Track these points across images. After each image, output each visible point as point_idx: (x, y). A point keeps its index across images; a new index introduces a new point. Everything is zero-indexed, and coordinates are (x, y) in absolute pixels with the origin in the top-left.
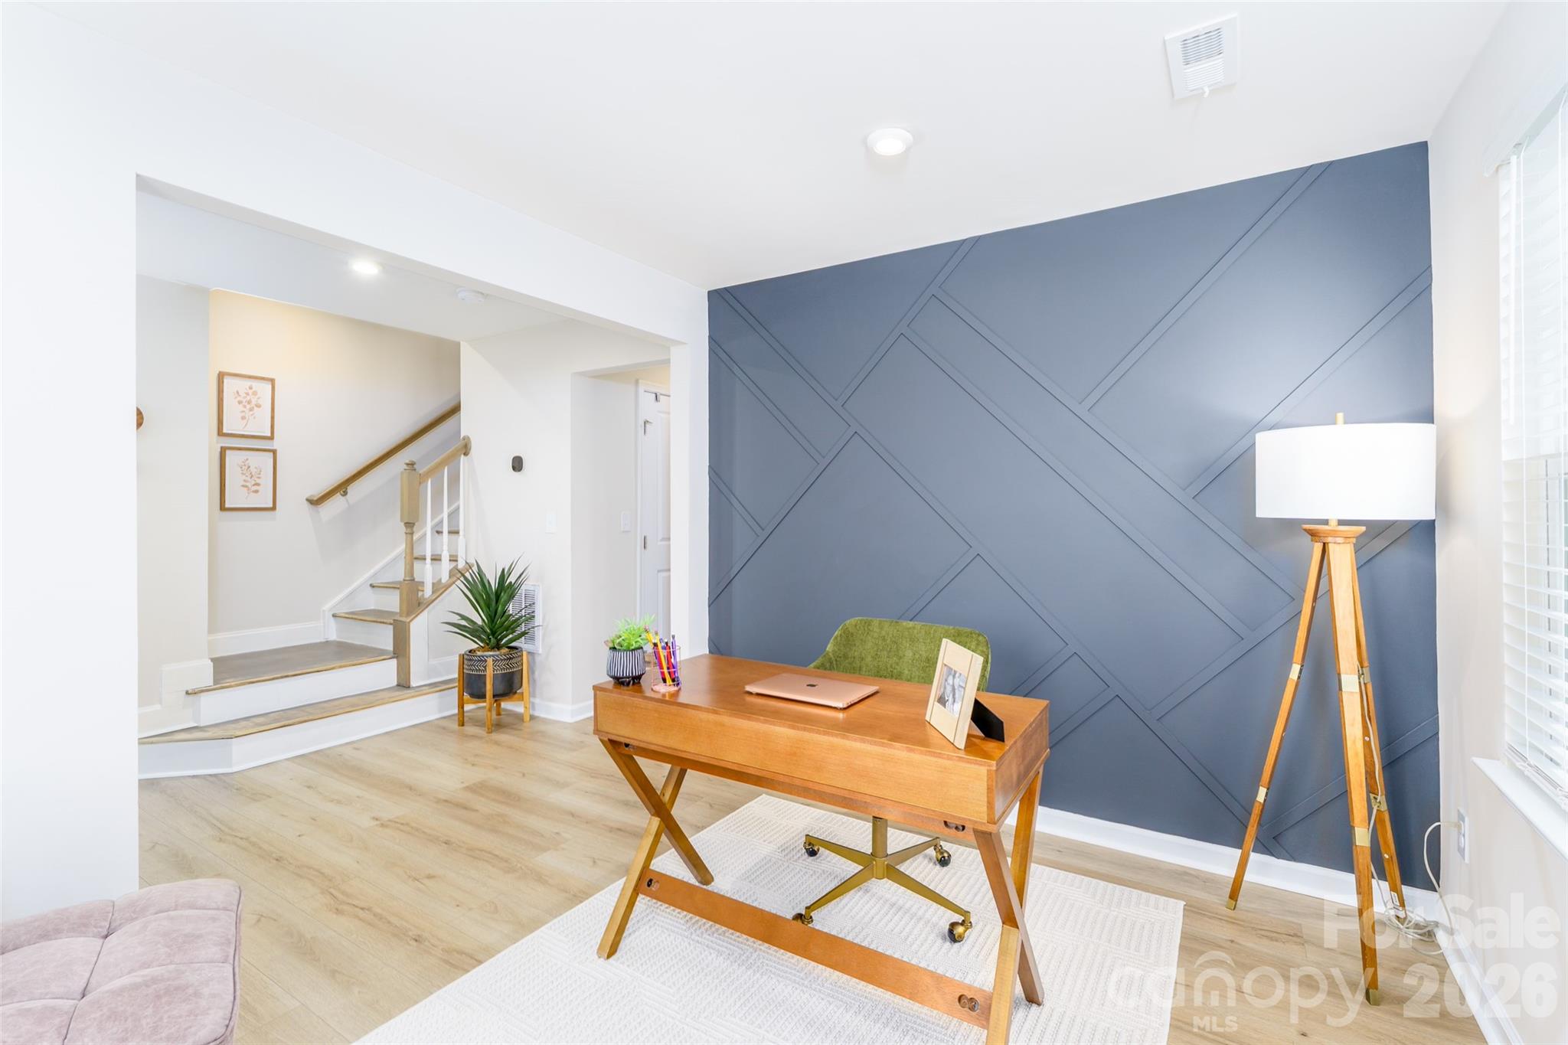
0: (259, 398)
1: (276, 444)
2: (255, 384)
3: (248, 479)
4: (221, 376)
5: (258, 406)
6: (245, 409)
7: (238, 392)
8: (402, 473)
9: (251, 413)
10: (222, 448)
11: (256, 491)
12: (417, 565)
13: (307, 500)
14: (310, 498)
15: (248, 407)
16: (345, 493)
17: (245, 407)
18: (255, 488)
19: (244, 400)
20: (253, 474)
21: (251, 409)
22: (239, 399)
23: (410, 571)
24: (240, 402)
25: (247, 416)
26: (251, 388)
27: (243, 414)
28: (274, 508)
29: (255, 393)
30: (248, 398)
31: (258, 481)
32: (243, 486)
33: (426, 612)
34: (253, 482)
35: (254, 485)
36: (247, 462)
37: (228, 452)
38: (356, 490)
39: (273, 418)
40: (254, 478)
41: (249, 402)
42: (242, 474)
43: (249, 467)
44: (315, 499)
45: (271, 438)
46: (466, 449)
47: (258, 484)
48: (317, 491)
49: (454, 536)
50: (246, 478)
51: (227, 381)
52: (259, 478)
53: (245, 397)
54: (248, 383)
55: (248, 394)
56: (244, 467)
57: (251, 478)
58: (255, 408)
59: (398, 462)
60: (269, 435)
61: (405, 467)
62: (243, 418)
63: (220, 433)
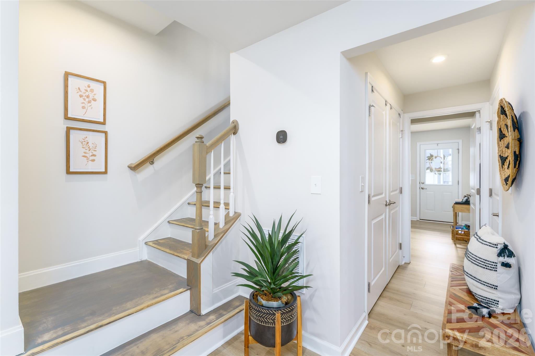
0: (95, 94)
1: (106, 128)
2: (93, 84)
3: (87, 151)
4: (67, 75)
5: (95, 100)
6: (84, 102)
7: (79, 89)
8: (194, 145)
9: (89, 104)
10: (67, 127)
11: (93, 160)
12: (204, 210)
13: (129, 167)
14: (130, 166)
15: (87, 100)
16: (152, 163)
17: (84, 99)
18: (93, 158)
19: (84, 95)
20: (91, 148)
21: (89, 102)
22: (80, 93)
23: (200, 214)
24: (81, 96)
25: (86, 106)
26: (89, 87)
27: (83, 105)
28: (105, 172)
29: (92, 91)
30: (87, 94)
31: (95, 153)
32: (84, 156)
33: (211, 253)
34: (91, 154)
35: (91, 156)
36: (86, 139)
37: (72, 132)
38: (161, 162)
39: (105, 109)
40: (91, 151)
41: (88, 97)
42: (83, 147)
43: (88, 143)
44: (133, 166)
45: (104, 123)
46: (235, 130)
47: (94, 155)
48: (135, 161)
49: (227, 191)
50: (85, 151)
51: (71, 80)
52: (95, 151)
53: (85, 93)
54: (87, 82)
55: (87, 91)
56: (84, 143)
57: (89, 151)
58: (92, 101)
59: (191, 139)
60: (102, 121)
61: (196, 140)
62: (83, 108)
63: (67, 118)
